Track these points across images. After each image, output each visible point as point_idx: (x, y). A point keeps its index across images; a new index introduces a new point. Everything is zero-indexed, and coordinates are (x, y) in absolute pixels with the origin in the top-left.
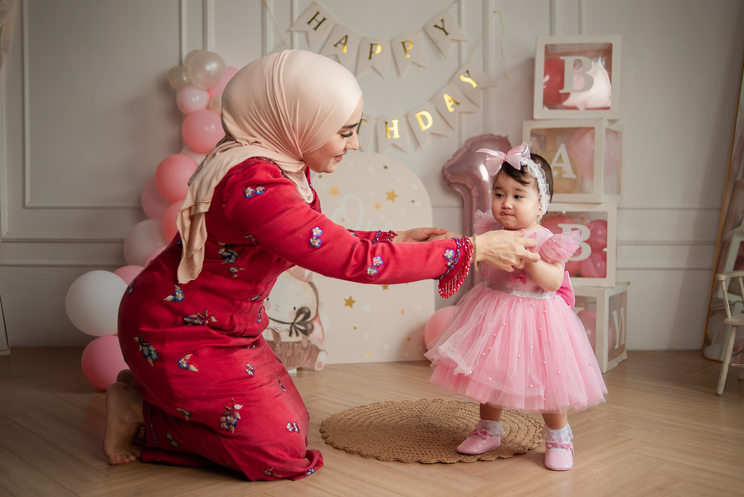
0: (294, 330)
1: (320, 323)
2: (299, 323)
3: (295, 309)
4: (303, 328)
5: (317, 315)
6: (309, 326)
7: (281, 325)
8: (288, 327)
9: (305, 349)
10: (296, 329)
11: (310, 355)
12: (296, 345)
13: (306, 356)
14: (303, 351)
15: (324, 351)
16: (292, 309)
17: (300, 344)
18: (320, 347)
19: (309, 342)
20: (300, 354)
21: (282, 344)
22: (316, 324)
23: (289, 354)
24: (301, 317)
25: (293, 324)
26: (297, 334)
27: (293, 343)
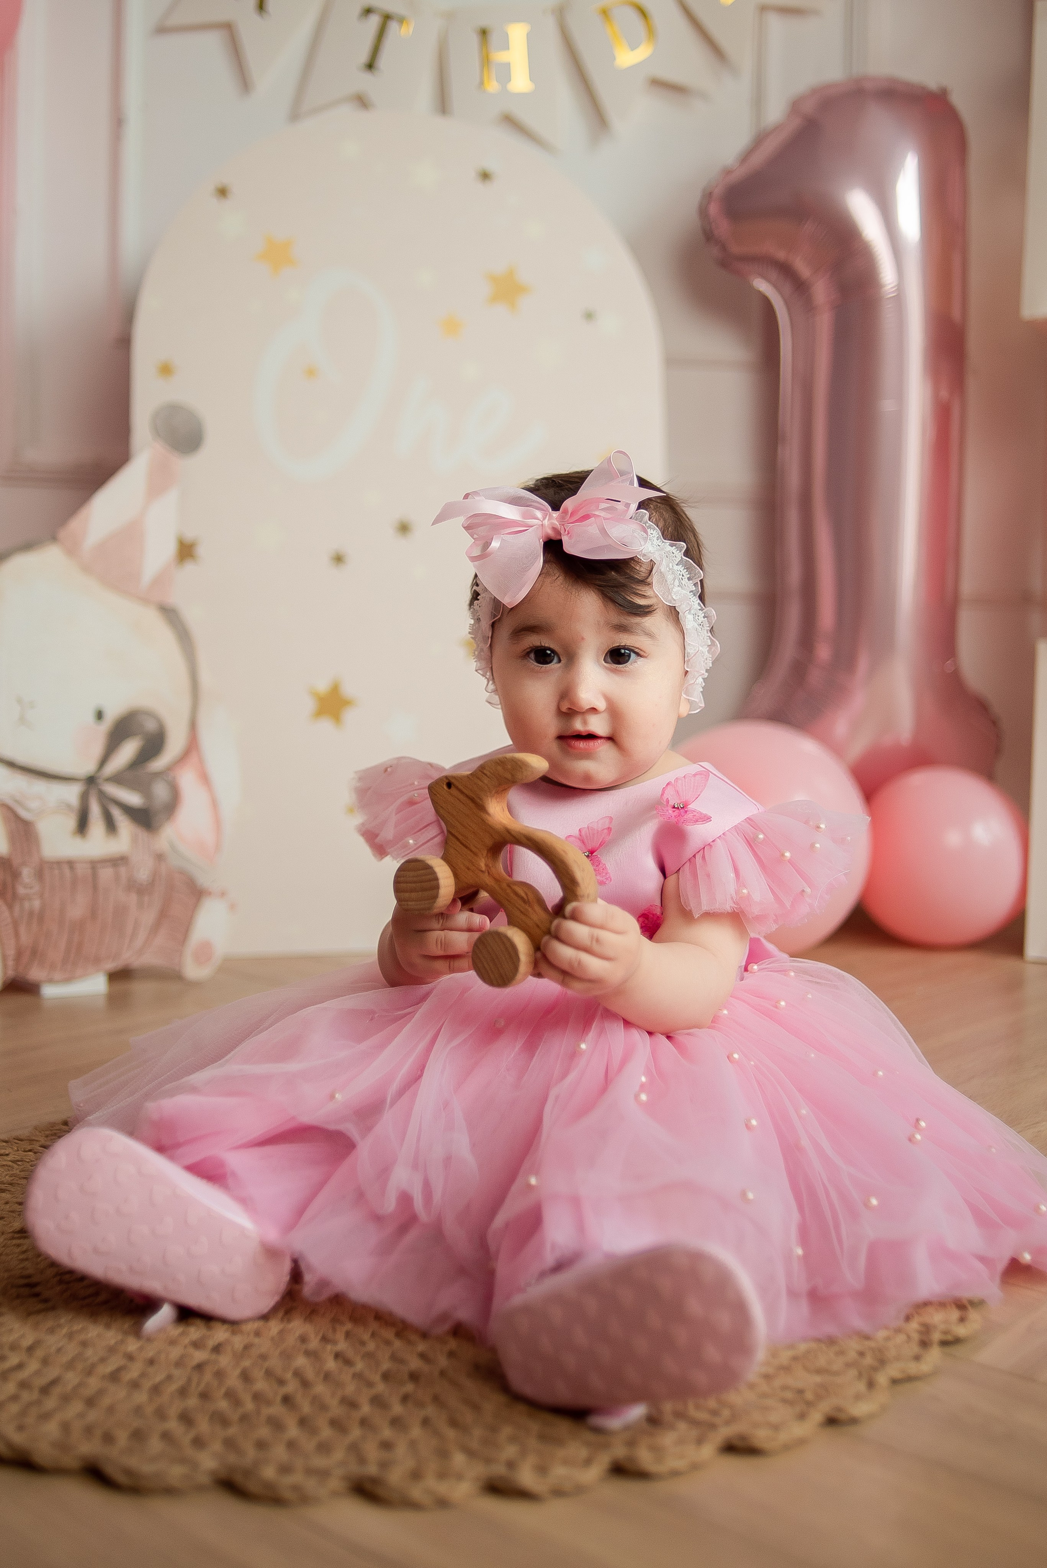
0: (95, 810)
1: (205, 778)
2: (117, 779)
3: (100, 715)
4: (133, 799)
5: (192, 746)
6: (160, 791)
7: (40, 787)
8: (71, 793)
9: (142, 890)
10: (106, 801)
11: (163, 915)
12: (106, 874)
13: (149, 917)
14: (133, 898)
15: (223, 894)
16: (90, 717)
17: (123, 870)
18: (203, 880)
19: (160, 857)
20: (121, 912)
21: (43, 869)
22: (187, 780)
23: (77, 910)
24: (128, 751)
25: (91, 781)
26: (111, 825)
27: (95, 865)
